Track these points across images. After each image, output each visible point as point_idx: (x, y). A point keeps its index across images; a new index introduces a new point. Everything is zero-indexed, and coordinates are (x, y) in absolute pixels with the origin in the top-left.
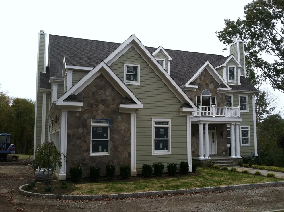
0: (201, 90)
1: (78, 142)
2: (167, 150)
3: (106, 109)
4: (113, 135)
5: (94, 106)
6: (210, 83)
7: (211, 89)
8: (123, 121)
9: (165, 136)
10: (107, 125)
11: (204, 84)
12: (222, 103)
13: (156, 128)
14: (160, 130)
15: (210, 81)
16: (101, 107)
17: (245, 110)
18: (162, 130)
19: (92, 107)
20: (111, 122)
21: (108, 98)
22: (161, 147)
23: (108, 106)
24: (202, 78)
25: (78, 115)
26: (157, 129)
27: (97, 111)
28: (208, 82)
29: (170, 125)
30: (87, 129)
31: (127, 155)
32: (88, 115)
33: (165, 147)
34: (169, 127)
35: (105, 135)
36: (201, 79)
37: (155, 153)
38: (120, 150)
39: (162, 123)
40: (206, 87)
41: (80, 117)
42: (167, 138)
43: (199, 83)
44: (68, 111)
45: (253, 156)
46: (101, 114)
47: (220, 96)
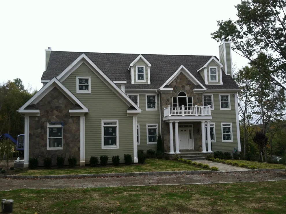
0: (177, 91)
1: (38, 139)
2: (115, 145)
3: (60, 114)
4: (66, 134)
5: (50, 112)
6: (186, 85)
7: (187, 90)
8: (73, 123)
9: (114, 134)
10: (60, 126)
11: (180, 86)
12: (199, 102)
13: (105, 127)
14: (109, 129)
15: (186, 83)
16: (55, 112)
17: (227, 107)
18: (111, 129)
19: (48, 113)
20: (64, 124)
21: (61, 105)
22: (110, 143)
23: (61, 112)
24: (178, 81)
25: (37, 119)
26: (106, 129)
27: (52, 115)
28: (184, 84)
29: (117, 125)
30: (44, 129)
31: (77, 149)
32: (45, 119)
33: (114, 142)
34: (117, 126)
35: (59, 134)
36: (176, 82)
37: (104, 147)
38: (71, 145)
39: (111, 123)
40: (182, 88)
41: (38, 121)
42: (115, 135)
43: (175, 85)
44: (30, 117)
45: (236, 151)
46: (55, 118)
47: (197, 96)
